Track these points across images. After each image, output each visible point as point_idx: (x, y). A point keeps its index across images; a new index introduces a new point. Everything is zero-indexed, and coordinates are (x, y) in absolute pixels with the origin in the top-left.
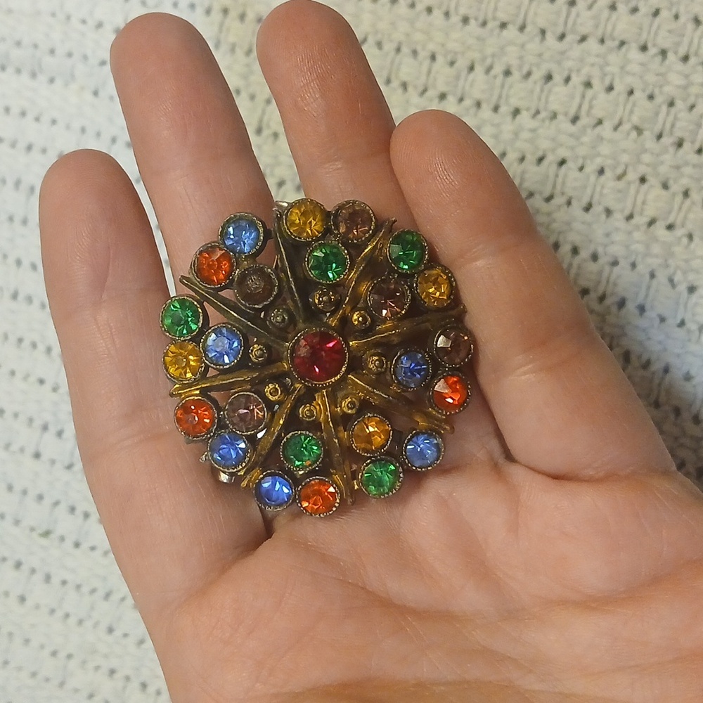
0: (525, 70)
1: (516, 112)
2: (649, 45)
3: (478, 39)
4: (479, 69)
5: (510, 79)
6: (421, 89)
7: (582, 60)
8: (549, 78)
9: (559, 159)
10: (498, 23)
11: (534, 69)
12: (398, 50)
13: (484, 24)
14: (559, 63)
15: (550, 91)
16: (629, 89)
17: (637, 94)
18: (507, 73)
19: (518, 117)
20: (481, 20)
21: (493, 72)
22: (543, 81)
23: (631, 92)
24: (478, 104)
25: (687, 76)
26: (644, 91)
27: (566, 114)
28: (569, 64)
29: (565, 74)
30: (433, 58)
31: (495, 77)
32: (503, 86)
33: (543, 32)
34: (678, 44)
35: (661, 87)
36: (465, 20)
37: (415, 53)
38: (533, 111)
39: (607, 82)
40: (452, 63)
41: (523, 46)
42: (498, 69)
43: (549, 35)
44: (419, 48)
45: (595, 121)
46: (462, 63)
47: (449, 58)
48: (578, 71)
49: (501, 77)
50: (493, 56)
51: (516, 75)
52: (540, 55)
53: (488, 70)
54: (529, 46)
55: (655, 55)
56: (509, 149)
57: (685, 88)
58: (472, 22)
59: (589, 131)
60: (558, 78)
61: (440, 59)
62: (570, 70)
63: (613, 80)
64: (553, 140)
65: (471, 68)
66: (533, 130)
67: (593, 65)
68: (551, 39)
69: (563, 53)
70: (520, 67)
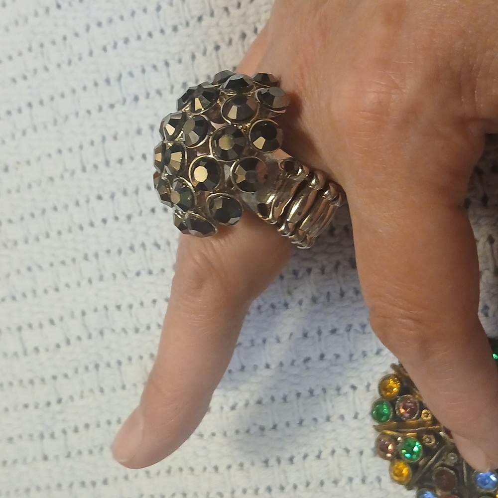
0: (227, 40)
3: (188, 36)
4: (199, 56)
5: (221, 51)
6: (169, 88)
7: (258, 13)
8: (244, 36)
10: (196, 19)
11: (232, 36)
12: (144, 71)
13: (187, 24)
14: (244, 22)
18: (217, 48)
20: (184, 23)
21: (208, 53)
22: (241, 40)
28: (251, 19)
29: (252, 28)
30: (167, 64)
31: (211, 55)
33: (226, 9)
36: (175, 29)
37: (155, 67)
40: (180, 61)
41: (217, 25)
42: (210, 48)
43: (230, 9)
44: (156, 63)
46: (187, 58)
47: (177, 58)
48: (259, 21)
49: (214, 52)
50: (203, 41)
51: (223, 46)
52: (231, 25)
53: (205, 53)
54: (221, 23)
58: (179, 27)
60: (249, 33)
61: (171, 62)
62: (254, 23)
65: (193, 57)
67: (266, 12)
68: (233, 11)
69: (244, 15)
70: (223, 39)
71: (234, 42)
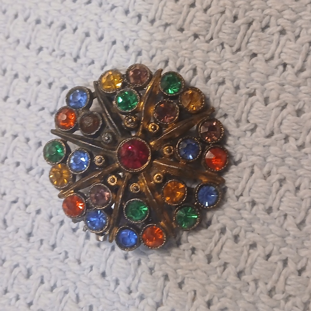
0: (49, 22)
1: (40, 49)
2: (130, 10)
4: (21, 18)
5: (39, 26)
8: (64, 27)
9: (63, 85)
14: (71, 18)
15: (62, 36)
16: (113, 40)
17: (118, 44)
18: (38, 22)
19: (41, 52)
21: (29, 21)
22: (59, 29)
23: (114, 43)
24: (18, 41)
25: (152, 34)
26: (123, 42)
27: (71, 54)
29: (74, 26)
31: (30, 24)
32: (33, 30)
34: (149, 10)
35: (134, 40)
38: (51, 49)
39: (100, 34)
42: (32, 19)
45: (90, 61)
48: (83, 23)
49: (34, 23)
50: (30, 8)
51: (43, 24)
53: (26, 20)
55: (133, 17)
56: (32, 75)
57: (150, 42)
59: (84, 67)
60: (69, 29)
63: (104, 32)
64: (60, 71)
65: (16, 16)
66: (48, 63)
67: (92, 20)
69: (74, 10)
70: (47, 18)
71: (54, 26)
